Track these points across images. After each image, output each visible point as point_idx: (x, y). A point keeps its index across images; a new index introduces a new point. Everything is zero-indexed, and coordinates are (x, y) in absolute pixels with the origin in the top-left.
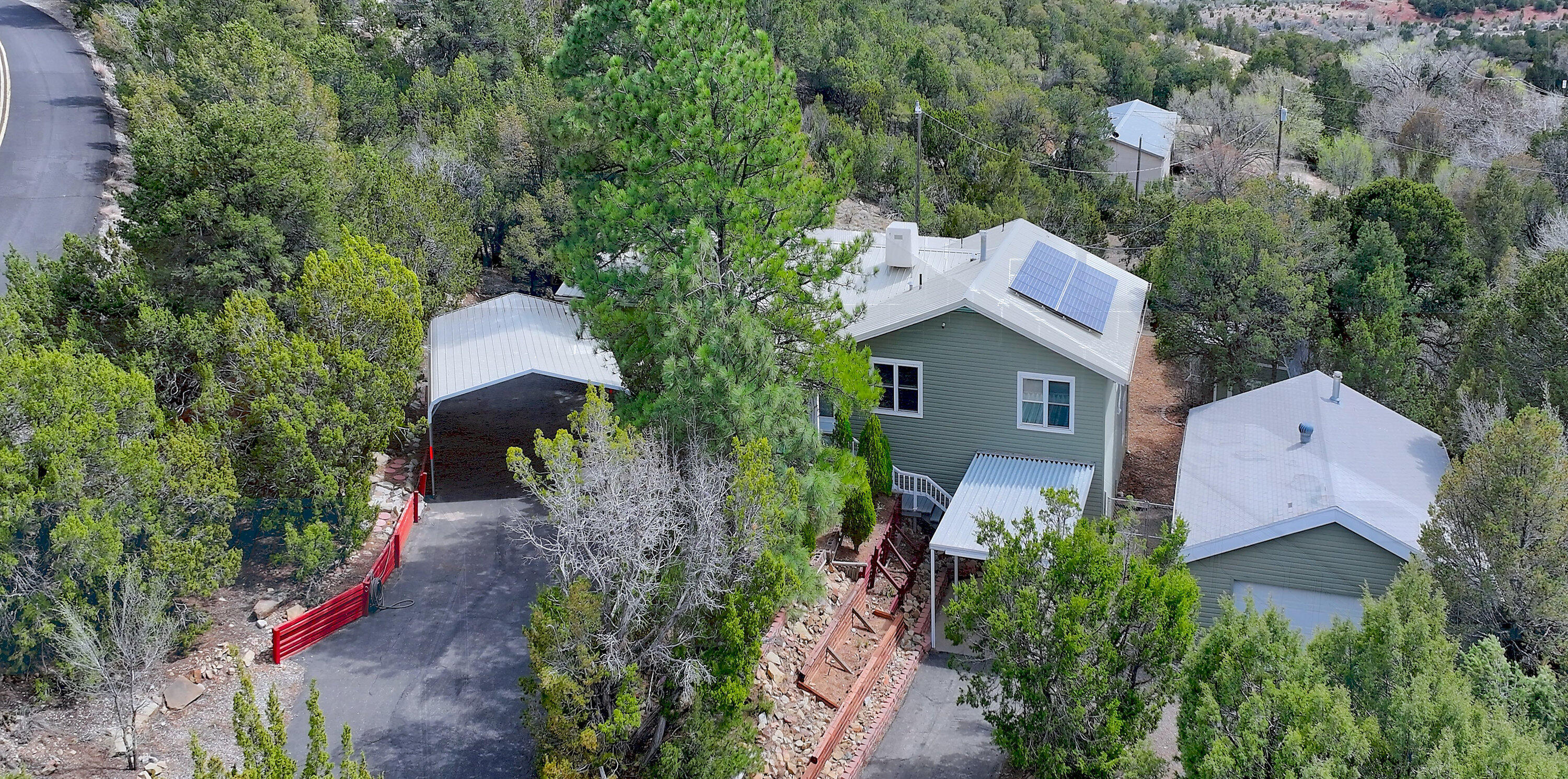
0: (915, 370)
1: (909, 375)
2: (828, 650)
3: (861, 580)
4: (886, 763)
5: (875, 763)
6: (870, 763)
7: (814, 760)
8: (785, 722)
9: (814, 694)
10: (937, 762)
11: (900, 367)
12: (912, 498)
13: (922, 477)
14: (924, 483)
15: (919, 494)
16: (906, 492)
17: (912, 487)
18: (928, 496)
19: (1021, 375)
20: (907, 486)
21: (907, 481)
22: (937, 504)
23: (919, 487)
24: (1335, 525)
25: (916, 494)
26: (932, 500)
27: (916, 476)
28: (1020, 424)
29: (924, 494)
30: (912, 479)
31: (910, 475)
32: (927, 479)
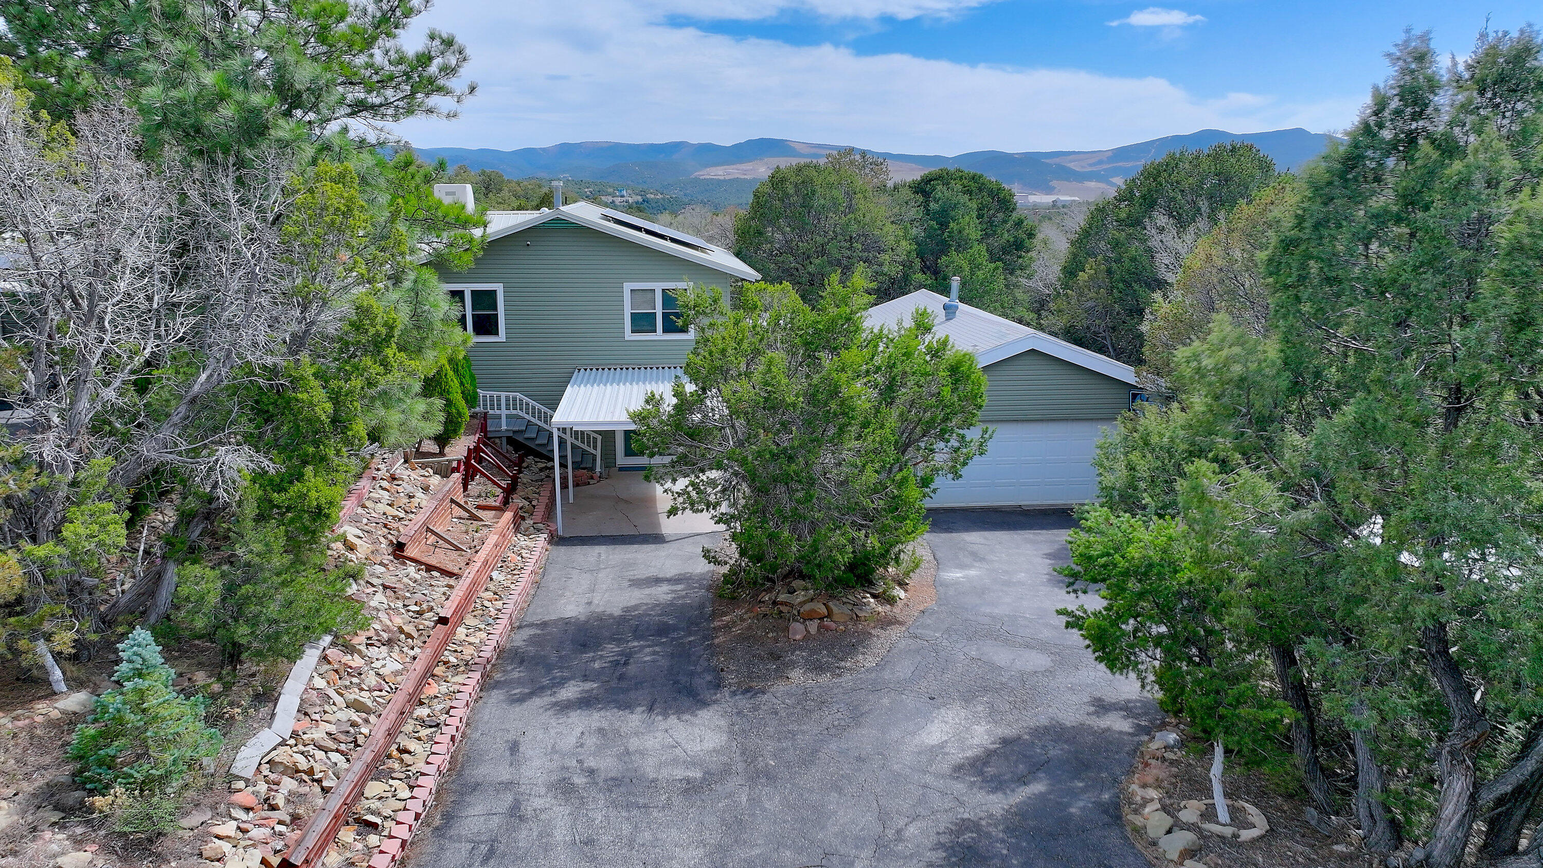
0: (494, 293)
1: (485, 299)
2: (429, 529)
3: (456, 475)
4: (544, 625)
5: (526, 626)
6: (519, 627)
7: (443, 621)
8: (385, 587)
9: (421, 563)
10: (617, 612)
11: (474, 293)
12: (499, 417)
13: (511, 394)
14: (515, 399)
15: (508, 412)
16: (491, 412)
17: (499, 405)
18: (520, 413)
19: (628, 287)
20: (492, 405)
21: (492, 401)
22: (532, 420)
23: (508, 405)
24: (1033, 351)
25: (504, 412)
26: (526, 416)
27: (503, 395)
28: (629, 335)
29: (514, 412)
30: (499, 397)
31: (495, 394)
32: (519, 395)
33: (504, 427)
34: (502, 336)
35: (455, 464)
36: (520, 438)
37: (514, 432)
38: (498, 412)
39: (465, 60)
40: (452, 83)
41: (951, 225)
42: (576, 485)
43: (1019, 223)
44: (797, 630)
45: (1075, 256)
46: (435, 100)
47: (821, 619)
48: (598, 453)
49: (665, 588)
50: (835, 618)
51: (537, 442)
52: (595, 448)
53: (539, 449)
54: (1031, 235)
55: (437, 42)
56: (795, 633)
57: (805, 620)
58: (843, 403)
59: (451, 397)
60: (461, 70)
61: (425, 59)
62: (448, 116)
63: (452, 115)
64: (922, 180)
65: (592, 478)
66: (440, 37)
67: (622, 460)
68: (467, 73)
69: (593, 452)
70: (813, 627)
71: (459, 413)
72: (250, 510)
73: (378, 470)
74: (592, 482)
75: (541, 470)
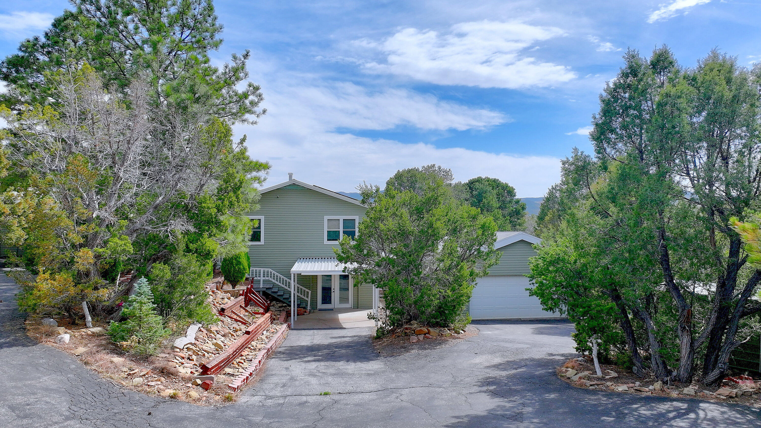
2: (233, 311)
3: (242, 297)
6: (280, 347)
9: (233, 318)
10: (326, 344)
12: (260, 281)
13: (266, 269)
14: (268, 272)
15: (264, 278)
16: (255, 278)
17: (260, 275)
18: (270, 279)
19: (326, 218)
20: (256, 275)
21: (256, 272)
22: (276, 282)
23: (264, 274)
24: (522, 241)
25: (262, 278)
26: (273, 281)
27: (262, 270)
28: (326, 242)
29: (267, 278)
30: (260, 271)
31: (258, 269)
32: (270, 270)
33: (261, 286)
34: (262, 242)
35: (241, 292)
36: (269, 292)
37: (267, 289)
38: (259, 278)
39: (262, 99)
40: (256, 109)
41: (484, 200)
42: (298, 315)
43: (518, 202)
44: (414, 339)
45: (543, 210)
46: (247, 116)
47: (425, 334)
48: (309, 300)
49: (348, 338)
50: (431, 334)
51: (278, 294)
52: (307, 297)
53: (279, 298)
54: (523, 209)
55: (251, 88)
56: (413, 340)
57: (417, 335)
58: (434, 231)
59: (240, 260)
60: (260, 104)
61: (245, 96)
62: (252, 123)
63: (254, 123)
64: (469, 182)
65: (305, 312)
66: (253, 86)
67: (320, 305)
68: (262, 106)
69: (307, 299)
70: (421, 337)
71: (244, 268)
72: (182, 246)
73: (207, 288)
74: (305, 314)
75: (280, 307)
